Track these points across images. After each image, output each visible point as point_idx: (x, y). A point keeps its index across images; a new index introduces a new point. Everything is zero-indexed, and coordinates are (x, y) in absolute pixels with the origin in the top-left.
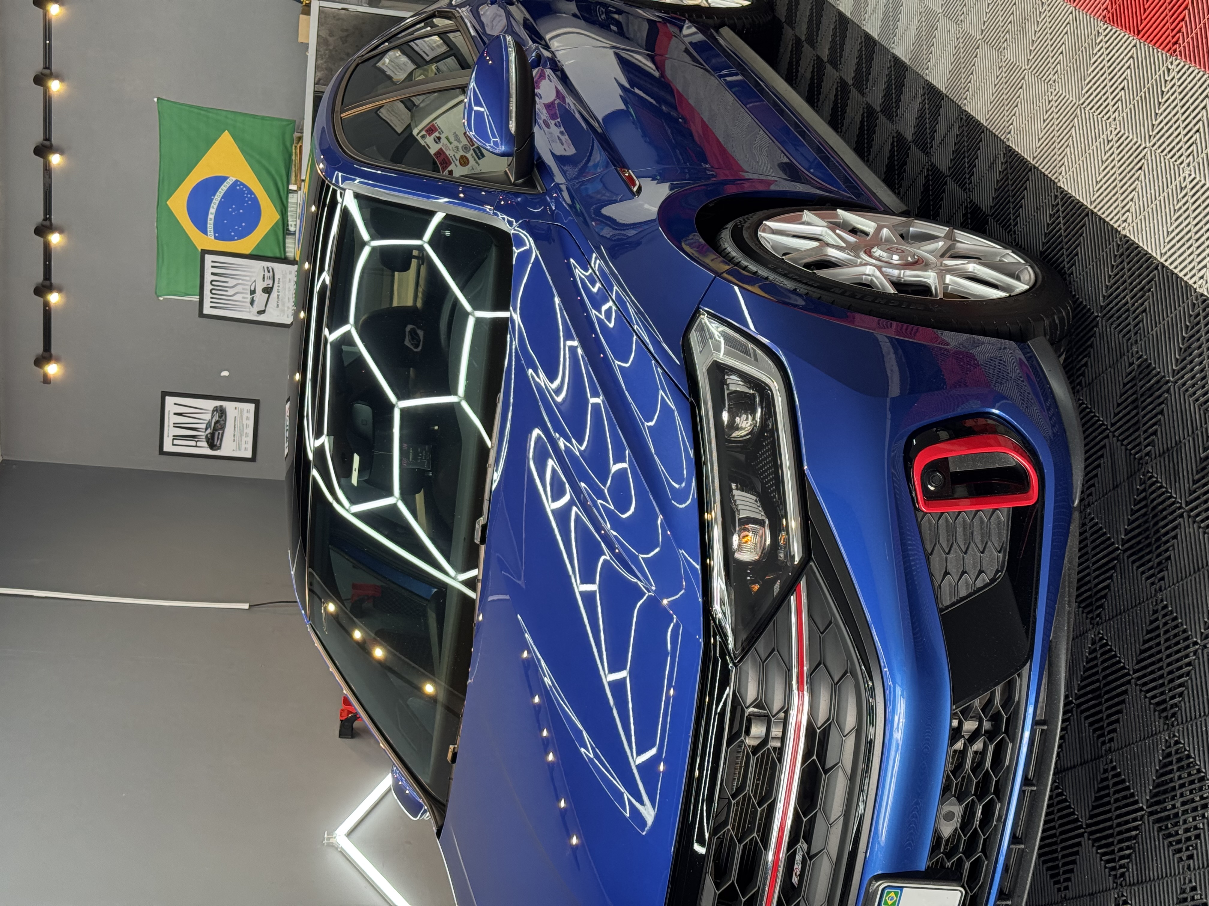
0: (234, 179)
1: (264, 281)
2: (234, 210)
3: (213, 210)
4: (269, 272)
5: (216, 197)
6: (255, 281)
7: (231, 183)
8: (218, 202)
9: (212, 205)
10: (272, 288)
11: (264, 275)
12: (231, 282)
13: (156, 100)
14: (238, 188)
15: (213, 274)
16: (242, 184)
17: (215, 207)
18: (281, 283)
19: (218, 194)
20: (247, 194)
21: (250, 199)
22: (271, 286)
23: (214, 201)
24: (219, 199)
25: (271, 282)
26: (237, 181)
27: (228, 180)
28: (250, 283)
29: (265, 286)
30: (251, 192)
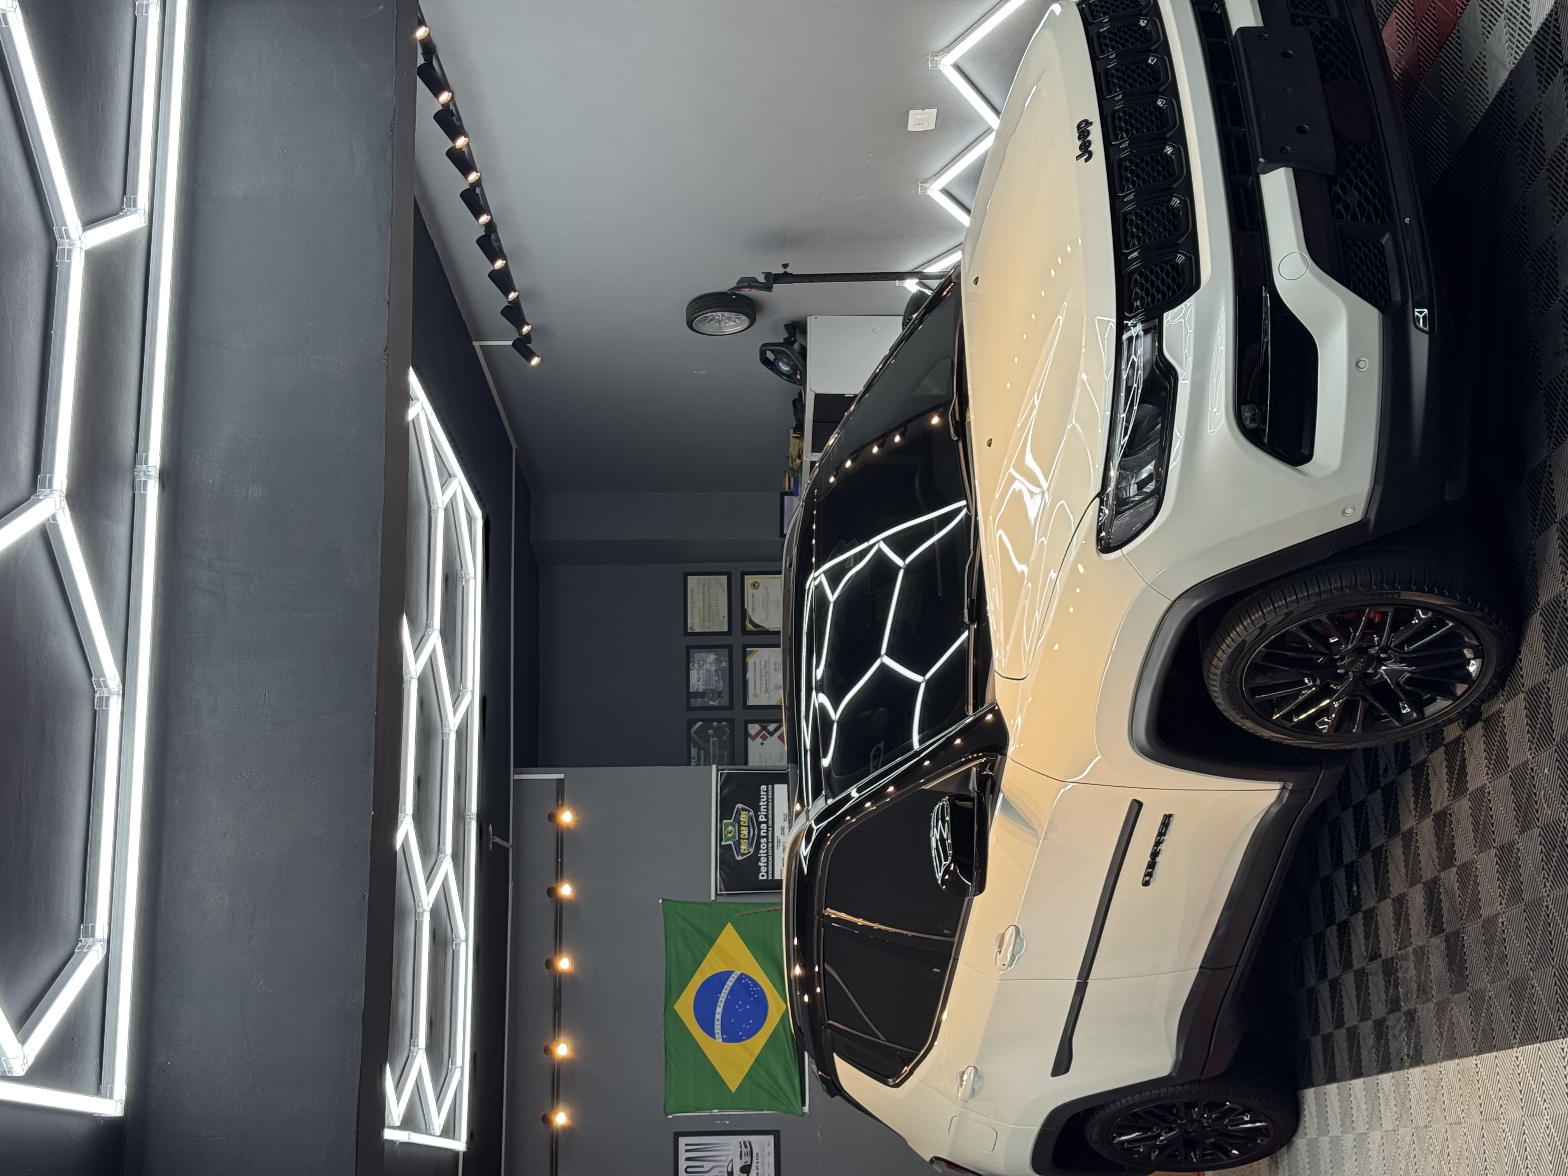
0: (739, 973)
1: (741, 1158)
2: (740, 1006)
3: (719, 1010)
4: (746, 1147)
5: (722, 995)
6: (732, 1160)
7: (736, 977)
8: (724, 1000)
9: (719, 1003)
10: (750, 1166)
11: (741, 1152)
12: (707, 1166)
13: (661, 901)
14: (743, 981)
15: (687, 1159)
16: (747, 977)
17: (722, 1005)
18: (760, 1158)
19: (724, 991)
20: (753, 987)
21: (756, 992)
22: (749, 1163)
23: (720, 999)
24: (725, 996)
25: (748, 1159)
26: (742, 974)
27: (733, 975)
28: (727, 1164)
29: (743, 1164)
30: (756, 984)
